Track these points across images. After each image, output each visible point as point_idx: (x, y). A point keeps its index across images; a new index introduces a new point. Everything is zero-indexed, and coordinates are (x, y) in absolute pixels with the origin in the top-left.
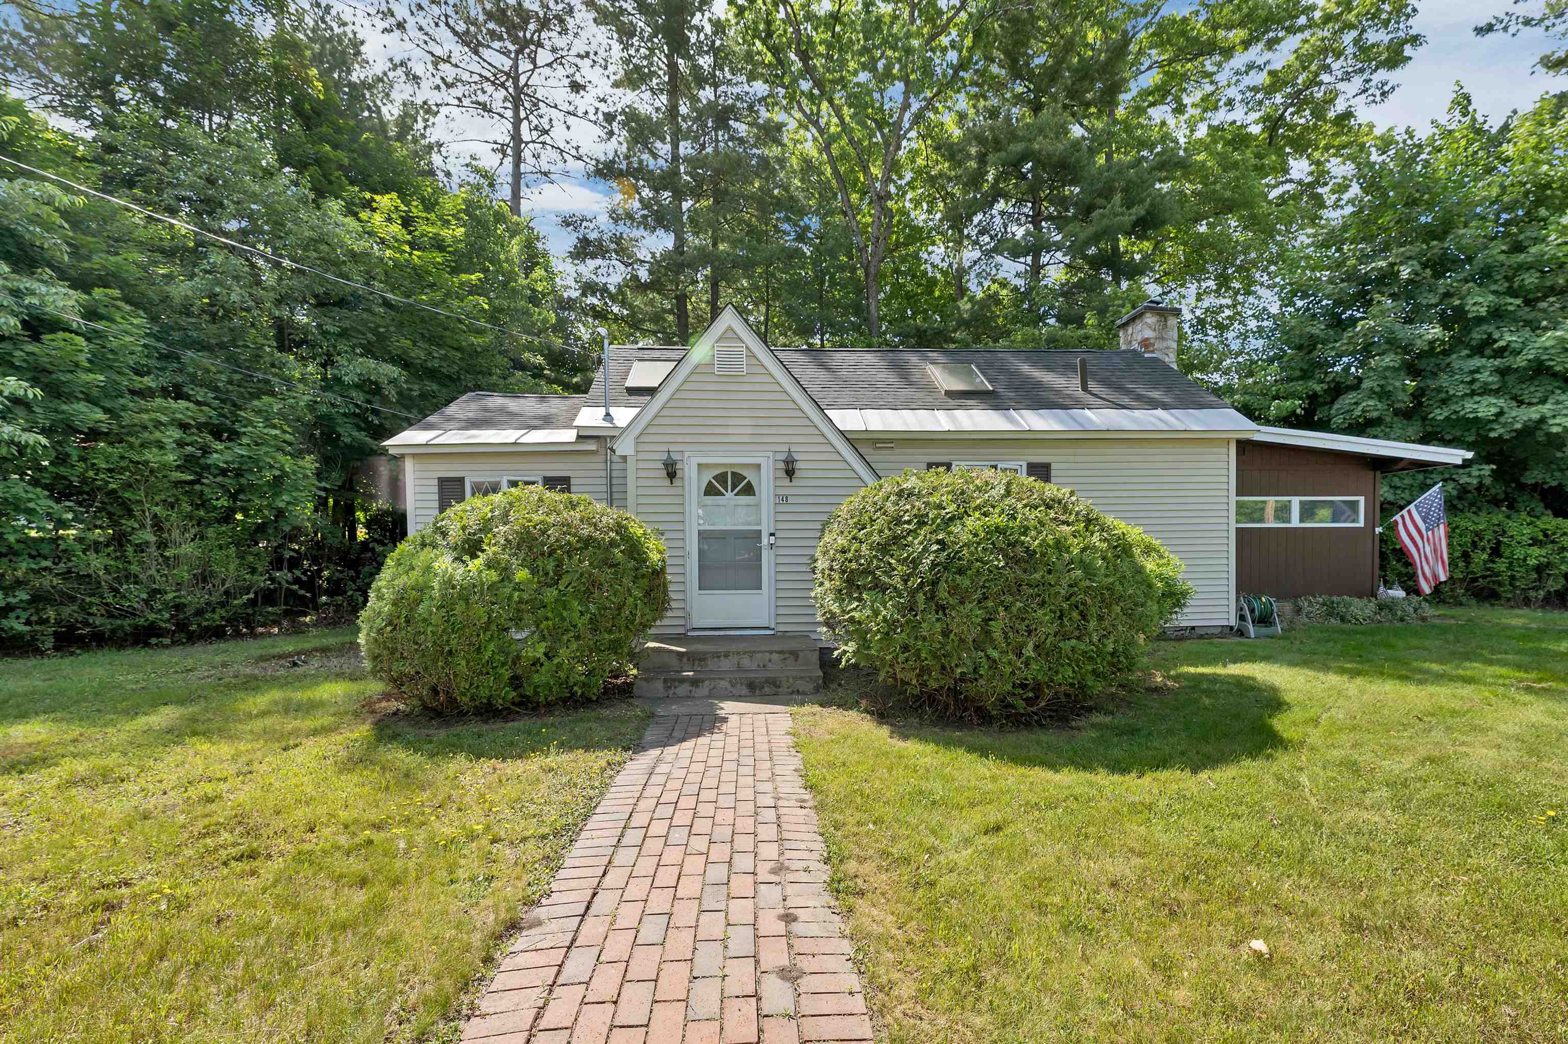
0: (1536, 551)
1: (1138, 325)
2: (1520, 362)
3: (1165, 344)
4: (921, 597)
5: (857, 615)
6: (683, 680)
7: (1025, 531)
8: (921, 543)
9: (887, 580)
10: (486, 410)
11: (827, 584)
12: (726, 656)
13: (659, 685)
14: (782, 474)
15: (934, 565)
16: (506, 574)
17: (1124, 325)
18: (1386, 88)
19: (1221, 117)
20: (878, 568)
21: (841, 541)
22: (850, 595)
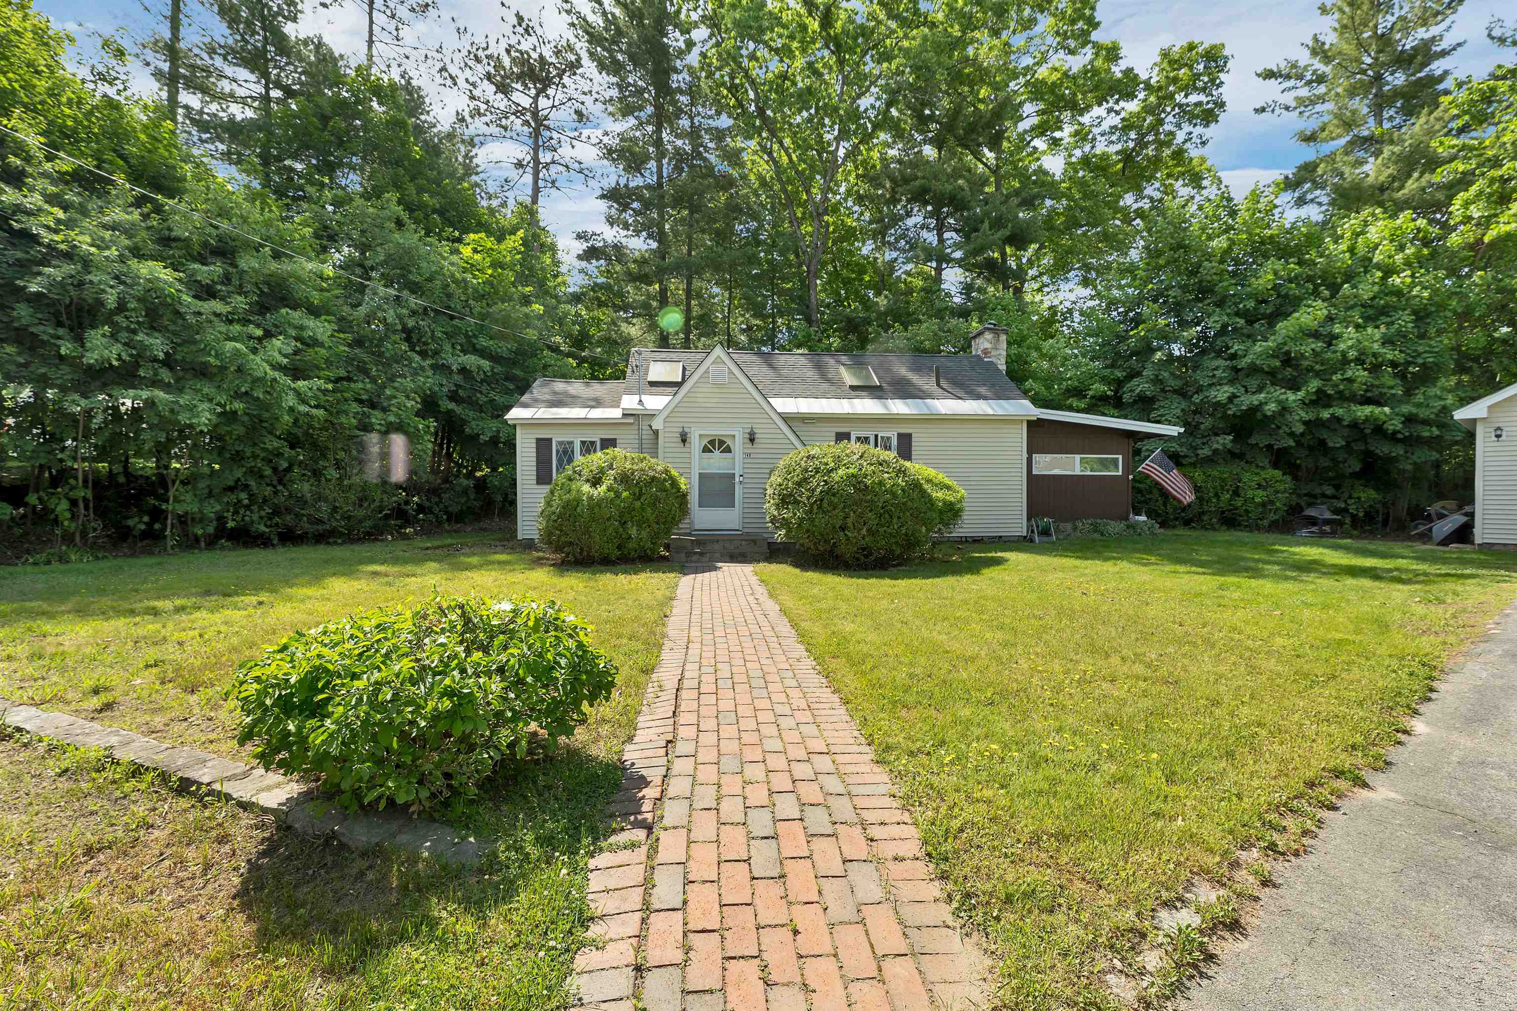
0: (1261, 492)
2: (1243, 363)
3: (997, 353)
4: (815, 507)
5: (786, 516)
7: (866, 476)
8: (816, 481)
9: (800, 499)
10: (555, 393)
11: (772, 502)
12: (717, 542)
14: (748, 441)
15: (822, 492)
16: (618, 495)
18: (1204, 139)
20: (796, 493)
22: (782, 506)
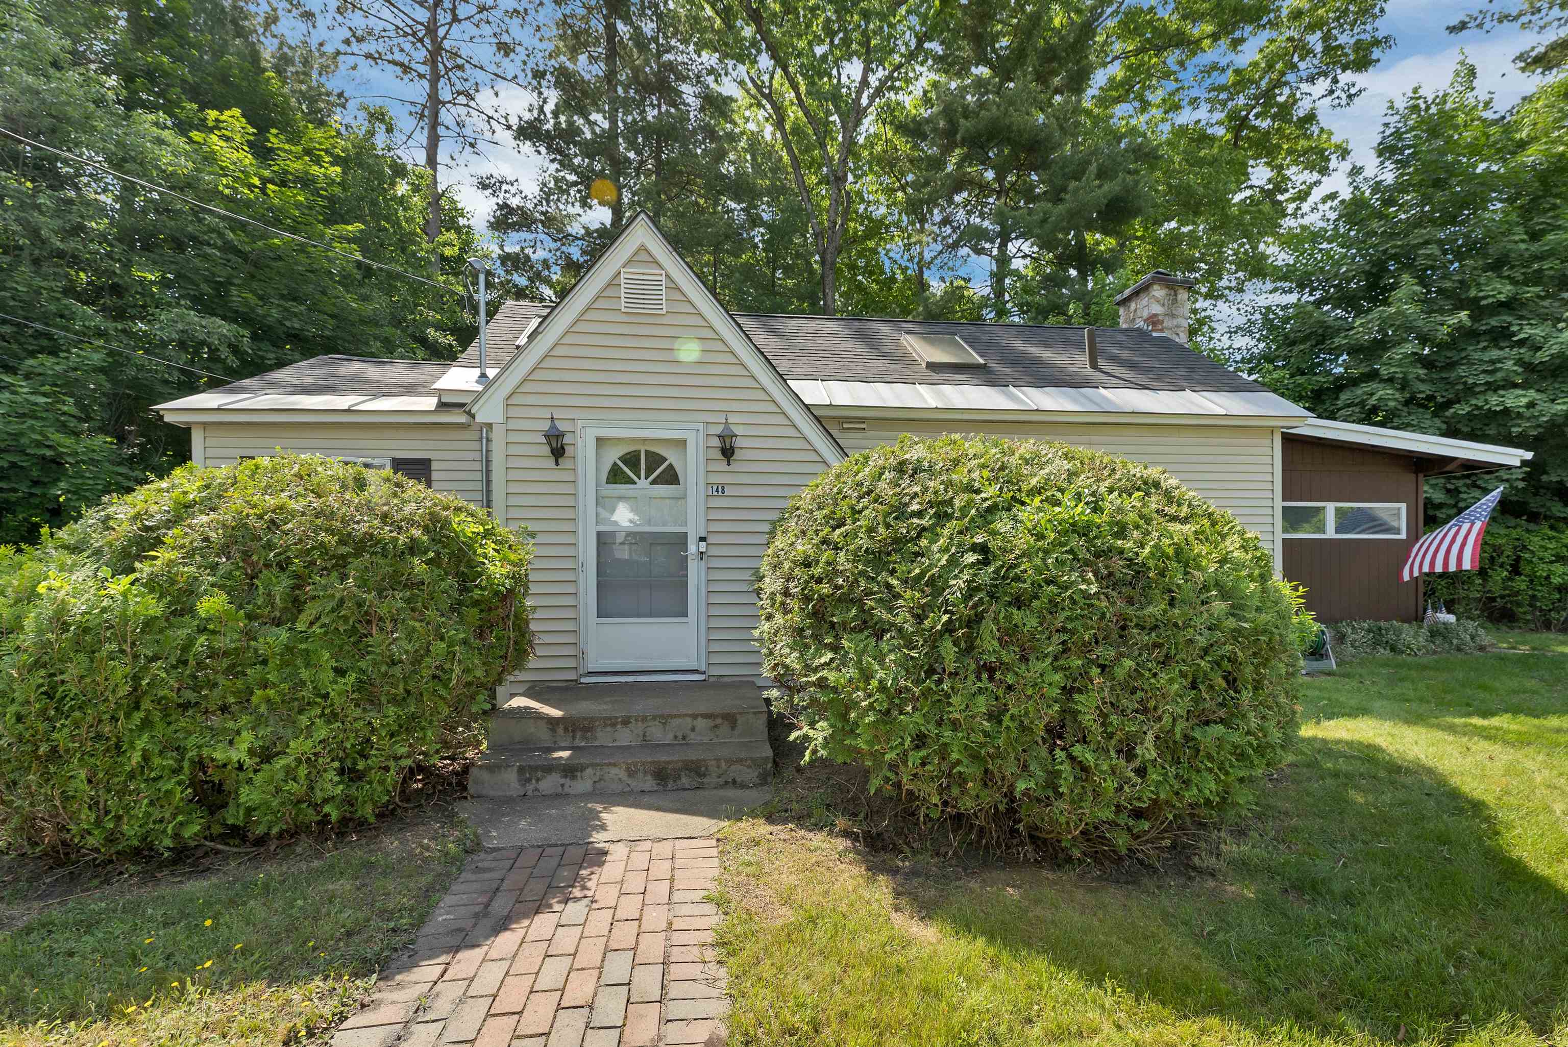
1: (1144, 300)
3: (1175, 322)
4: (948, 649)
5: (832, 676)
6: (550, 768)
7: (1121, 531)
8: (945, 550)
9: (886, 616)
10: (334, 375)
11: (779, 619)
12: (626, 722)
13: (511, 777)
14: (719, 455)
15: (971, 590)
17: (1125, 302)
18: (1353, 91)
19: (1185, 117)
20: (868, 593)
21: (803, 547)
22: (817, 637)
